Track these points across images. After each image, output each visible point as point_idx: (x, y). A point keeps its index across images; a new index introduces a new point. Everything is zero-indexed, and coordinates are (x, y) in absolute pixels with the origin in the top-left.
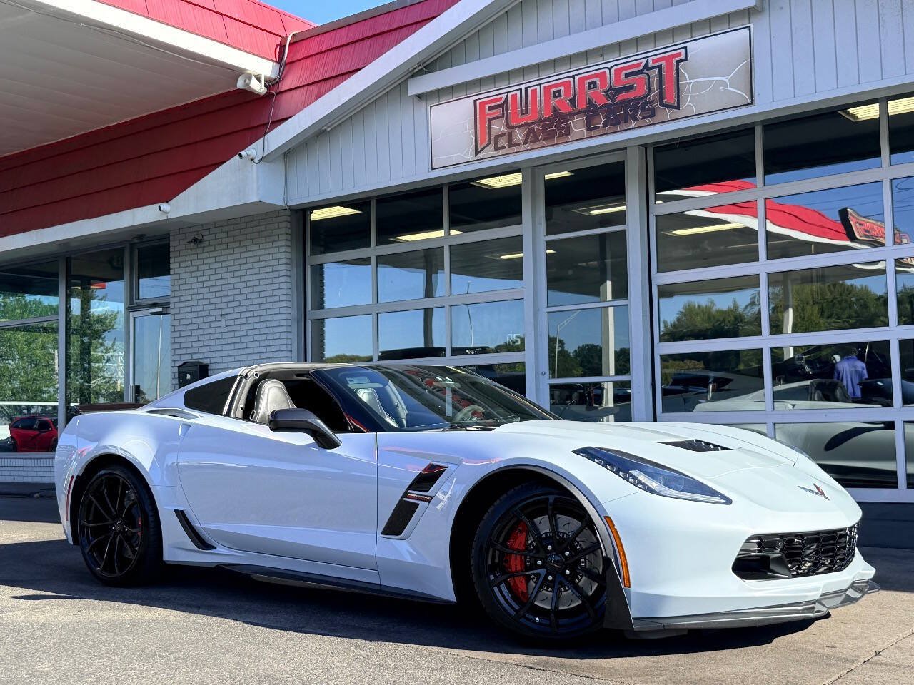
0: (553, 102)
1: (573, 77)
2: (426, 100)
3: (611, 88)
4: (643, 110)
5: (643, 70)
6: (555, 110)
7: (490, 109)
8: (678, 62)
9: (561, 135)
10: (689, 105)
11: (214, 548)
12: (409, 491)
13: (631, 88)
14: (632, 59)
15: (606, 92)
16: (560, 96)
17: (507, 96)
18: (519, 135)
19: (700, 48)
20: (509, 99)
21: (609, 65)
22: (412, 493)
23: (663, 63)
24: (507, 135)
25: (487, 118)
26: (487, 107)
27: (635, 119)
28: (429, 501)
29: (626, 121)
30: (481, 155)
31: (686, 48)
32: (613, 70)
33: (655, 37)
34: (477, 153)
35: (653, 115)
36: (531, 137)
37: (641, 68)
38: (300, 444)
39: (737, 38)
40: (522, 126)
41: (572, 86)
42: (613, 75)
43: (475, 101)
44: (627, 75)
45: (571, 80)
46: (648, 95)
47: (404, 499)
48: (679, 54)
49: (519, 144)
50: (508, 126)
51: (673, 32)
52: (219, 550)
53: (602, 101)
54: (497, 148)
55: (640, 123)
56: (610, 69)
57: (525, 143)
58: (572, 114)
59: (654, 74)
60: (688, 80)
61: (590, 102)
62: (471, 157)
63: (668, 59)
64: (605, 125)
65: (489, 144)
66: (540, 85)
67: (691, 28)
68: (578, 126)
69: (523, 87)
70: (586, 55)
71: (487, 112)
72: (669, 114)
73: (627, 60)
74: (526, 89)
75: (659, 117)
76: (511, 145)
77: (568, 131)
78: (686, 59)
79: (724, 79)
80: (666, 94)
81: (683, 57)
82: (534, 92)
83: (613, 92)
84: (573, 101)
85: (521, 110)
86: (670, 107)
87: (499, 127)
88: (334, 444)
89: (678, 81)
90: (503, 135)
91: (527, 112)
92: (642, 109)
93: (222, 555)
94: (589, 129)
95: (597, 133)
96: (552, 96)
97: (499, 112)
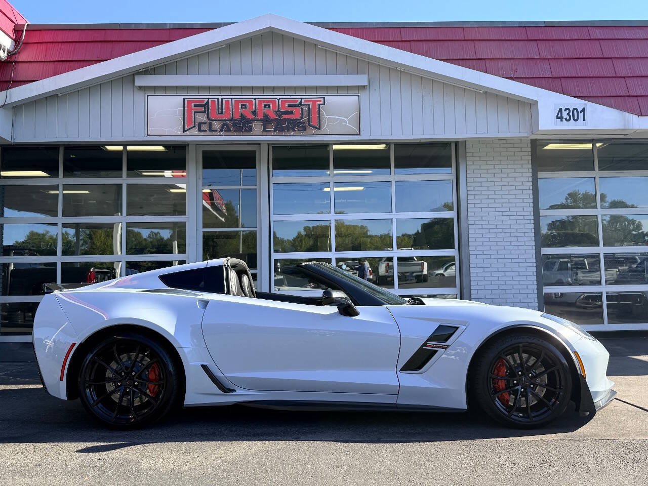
0: (241, 110)
1: (255, 99)
2: (144, 91)
3: (279, 110)
4: (299, 127)
5: (299, 104)
6: (242, 115)
7: (195, 106)
8: (319, 105)
9: (246, 130)
10: (325, 128)
11: (234, 391)
12: (428, 343)
13: (291, 112)
14: (292, 97)
15: (276, 112)
16: (246, 107)
17: (208, 101)
18: (217, 125)
19: (331, 100)
20: (210, 103)
21: (278, 97)
22: (430, 343)
23: (311, 104)
24: (208, 124)
25: (193, 111)
26: (193, 104)
27: (294, 130)
28: (446, 348)
29: (288, 131)
30: (187, 133)
31: (324, 98)
32: (280, 100)
33: (306, 88)
34: (185, 131)
35: (304, 129)
36: (225, 128)
37: (298, 103)
38: (326, 314)
39: (352, 100)
40: (218, 120)
41: (254, 104)
42: (280, 103)
43: (184, 99)
44: (289, 105)
45: (254, 100)
46: (302, 118)
47: (424, 347)
48: (320, 101)
49: (216, 131)
50: (208, 118)
51: (316, 88)
52: (238, 392)
53: (273, 116)
54: (200, 130)
55: (297, 133)
56: (279, 100)
57: (221, 130)
58: (253, 120)
59: (306, 108)
60: (325, 115)
61: (266, 115)
62: (180, 132)
63: (314, 102)
64: (275, 131)
65: (195, 126)
66: (232, 99)
67: (327, 89)
68: (257, 127)
69: (220, 98)
70: (263, 89)
71: (193, 107)
72: (314, 131)
73: (289, 97)
74: (222, 99)
75: (307, 132)
76: (210, 130)
77: (251, 129)
78: (324, 104)
79: (345, 119)
80: (312, 120)
81: (322, 102)
82: (227, 102)
83: (280, 113)
84: (254, 113)
85: (218, 111)
86: (316, 128)
87: (202, 118)
88: (356, 314)
89: (319, 115)
90: (205, 123)
91: (222, 113)
92: (298, 125)
93: (242, 395)
94: (265, 130)
95: (270, 133)
96: (240, 107)
97: (202, 109)
